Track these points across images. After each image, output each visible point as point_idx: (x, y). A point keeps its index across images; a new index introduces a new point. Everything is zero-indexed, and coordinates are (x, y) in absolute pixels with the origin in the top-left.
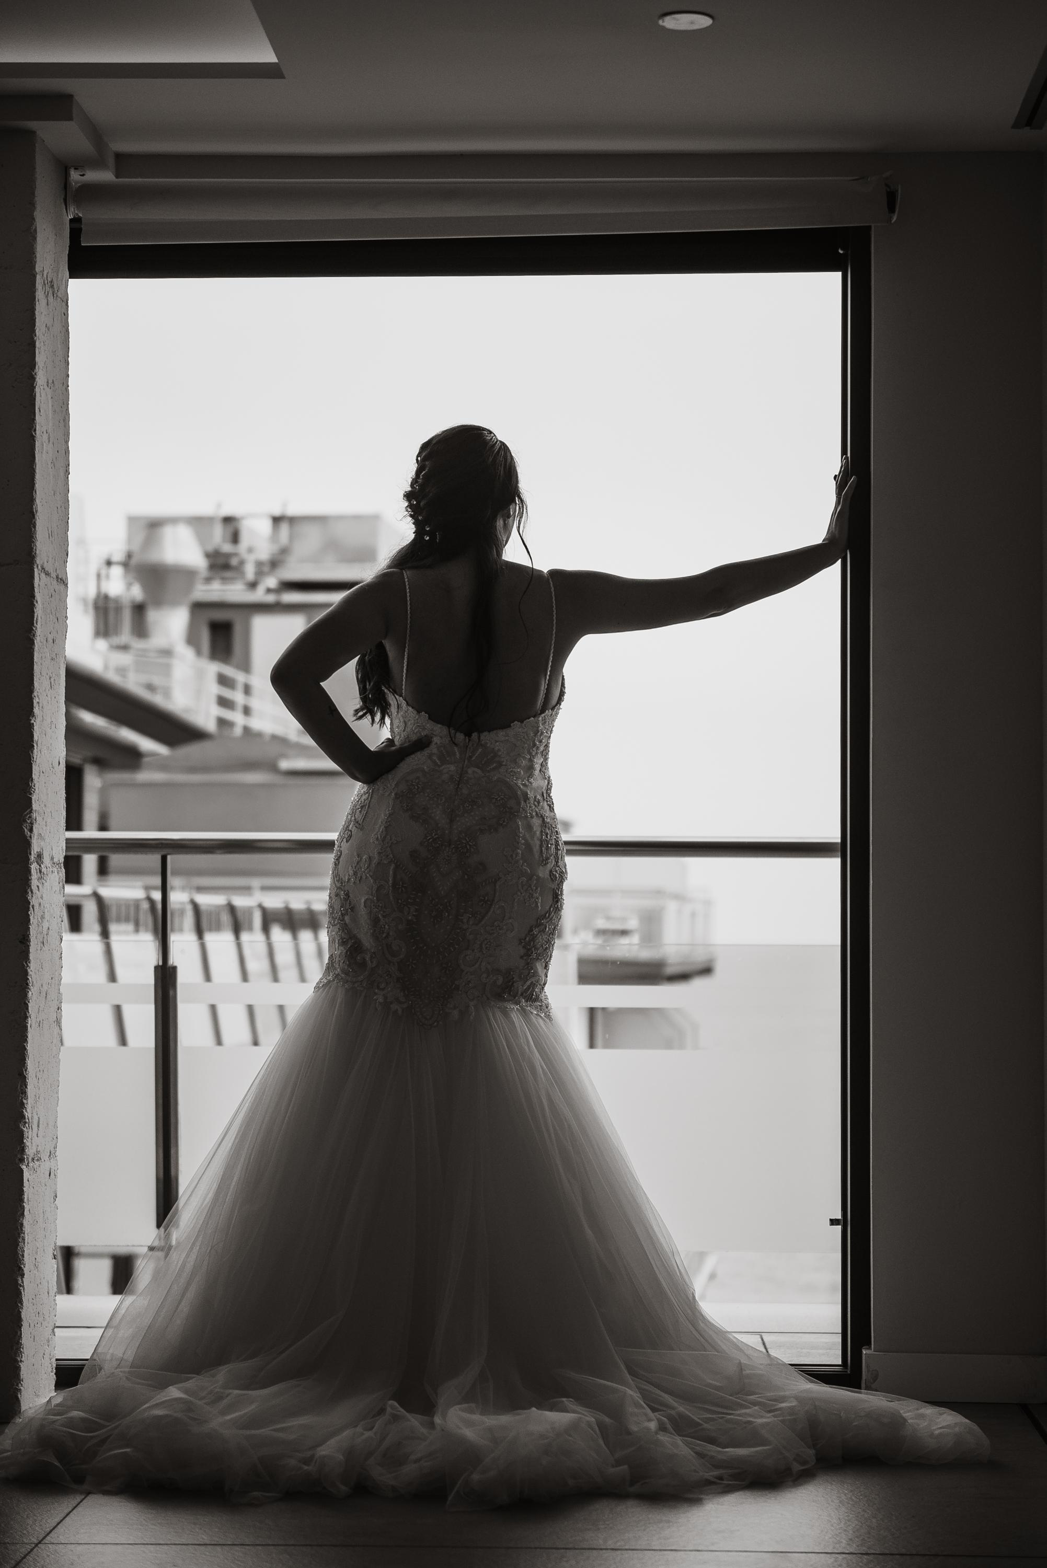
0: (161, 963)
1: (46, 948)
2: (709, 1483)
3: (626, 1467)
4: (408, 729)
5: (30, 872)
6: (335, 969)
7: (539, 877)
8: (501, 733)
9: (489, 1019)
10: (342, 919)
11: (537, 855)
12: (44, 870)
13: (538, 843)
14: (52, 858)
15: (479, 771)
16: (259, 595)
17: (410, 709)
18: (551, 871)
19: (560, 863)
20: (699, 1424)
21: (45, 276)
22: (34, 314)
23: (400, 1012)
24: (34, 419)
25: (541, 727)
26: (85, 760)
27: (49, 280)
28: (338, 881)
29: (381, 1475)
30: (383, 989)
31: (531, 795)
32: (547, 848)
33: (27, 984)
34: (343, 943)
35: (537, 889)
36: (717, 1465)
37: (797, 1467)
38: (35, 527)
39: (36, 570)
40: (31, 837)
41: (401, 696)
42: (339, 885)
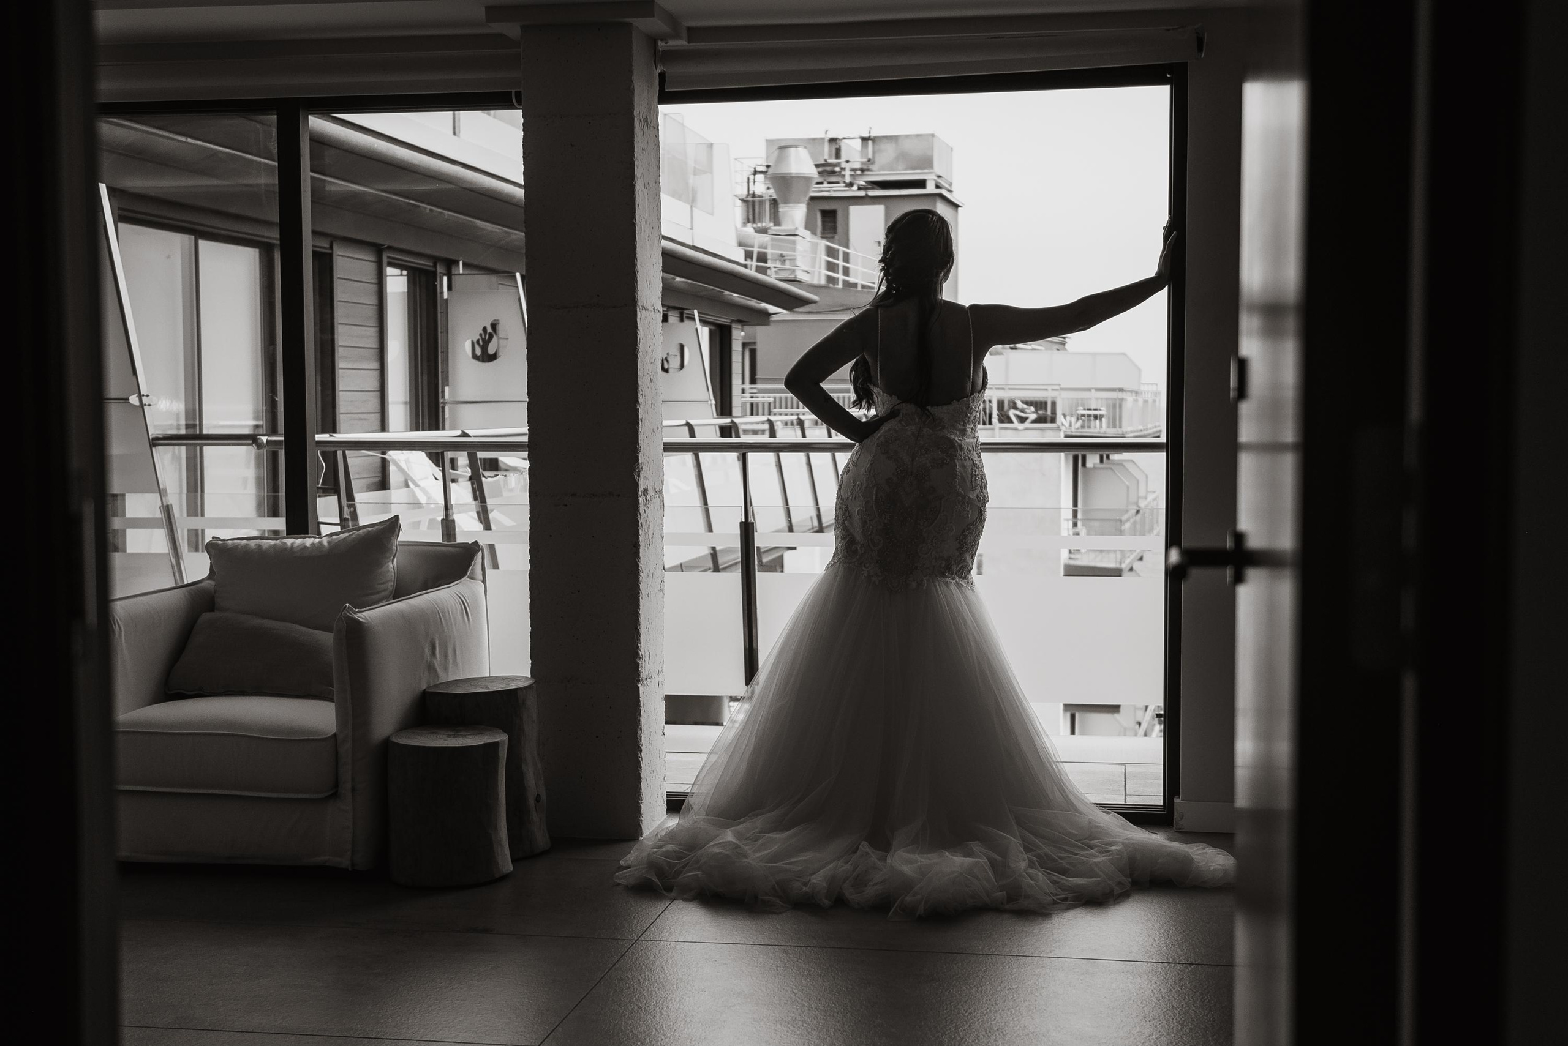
0: (744, 521)
1: (651, 547)
2: (1055, 903)
3: (1005, 892)
4: (885, 407)
5: (639, 502)
6: (839, 555)
7: (969, 498)
8: (945, 408)
9: (936, 587)
10: (843, 523)
11: (968, 484)
12: (649, 498)
13: (970, 476)
14: (655, 489)
15: (931, 431)
16: (854, 192)
17: (885, 394)
18: (978, 495)
19: (984, 491)
20: (1057, 861)
21: (641, 116)
22: (633, 144)
23: (877, 583)
24: (635, 212)
25: (971, 404)
26: (732, 321)
27: (644, 117)
28: (841, 499)
29: (850, 894)
30: (868, 567)
31: (964, 446)
32: (976, 480)
33: (639, 572)
34: (844, 538)
35: (968, 505)
36: (1064, 889)
37: (1117, 890)
38: (637, 283)
39: (638, 310)
40: (638, 480)
41: (878, 387)
42: (841, 502)
